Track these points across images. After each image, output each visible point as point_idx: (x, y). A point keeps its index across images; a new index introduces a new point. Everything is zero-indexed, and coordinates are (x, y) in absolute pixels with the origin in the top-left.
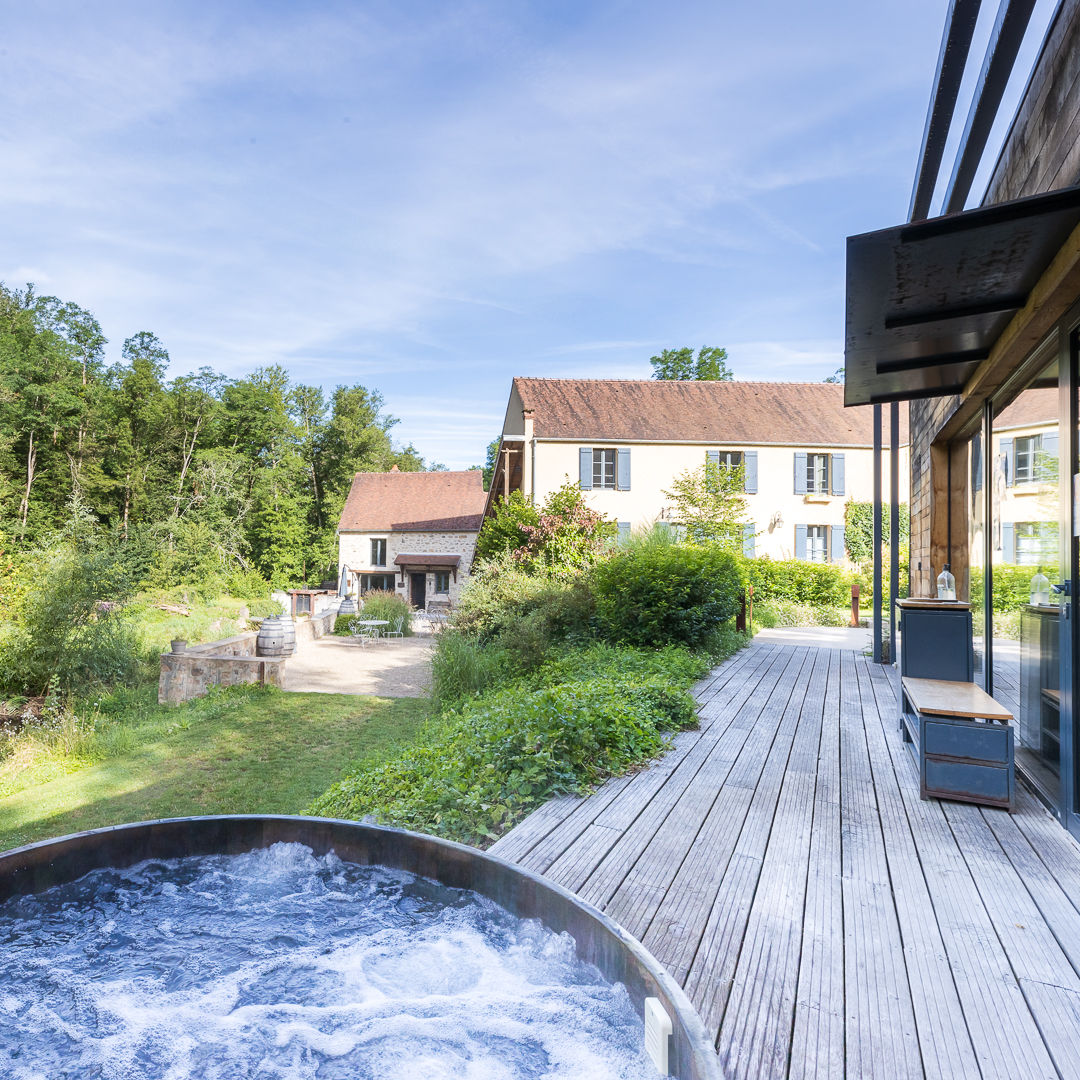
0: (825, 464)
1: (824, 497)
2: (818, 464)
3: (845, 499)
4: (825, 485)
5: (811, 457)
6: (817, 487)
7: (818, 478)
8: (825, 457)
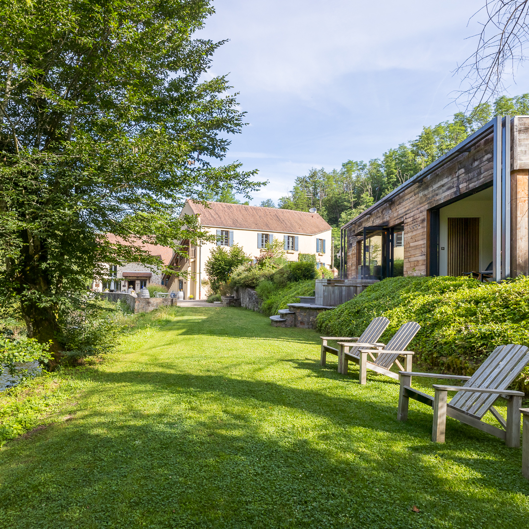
0: (293, 240)
1: (293, 252)
2: (291, 239)
3: (298, 252)
4: (292, 247)
5: (289, 237)
6: (290, 248)
7: (291, 244)
8: (293, 237)
